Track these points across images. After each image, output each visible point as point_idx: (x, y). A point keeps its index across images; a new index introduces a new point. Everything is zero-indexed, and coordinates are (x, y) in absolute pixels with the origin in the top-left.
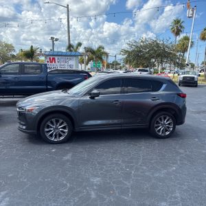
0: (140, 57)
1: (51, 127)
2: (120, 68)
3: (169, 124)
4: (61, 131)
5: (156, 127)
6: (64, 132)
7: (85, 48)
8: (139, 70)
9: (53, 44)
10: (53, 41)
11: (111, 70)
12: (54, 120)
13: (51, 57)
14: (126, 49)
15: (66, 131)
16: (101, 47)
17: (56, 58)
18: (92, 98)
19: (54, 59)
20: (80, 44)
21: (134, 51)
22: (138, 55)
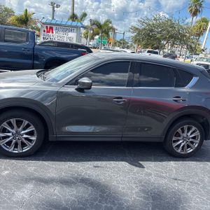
0: (151, 37)
1: (9, 132)
2: (128, 48)
3: (194, 138)
4: (26, 139)
5: (175, 141)
6: (30, 141)
7: (91, 20)
8: (149, 52)
9: (54, 11)
10: (54, 8)
11: (117, 48)
12: (13, 121)
13: (49, 26)
14: (137, 27)
15: (34, 138)
16: (108, 21)
17: (54, 28)
18: (80, 90)
19: (51, 28)
20: (85, 15)
21: (144, 29)
22: (148, 35)
